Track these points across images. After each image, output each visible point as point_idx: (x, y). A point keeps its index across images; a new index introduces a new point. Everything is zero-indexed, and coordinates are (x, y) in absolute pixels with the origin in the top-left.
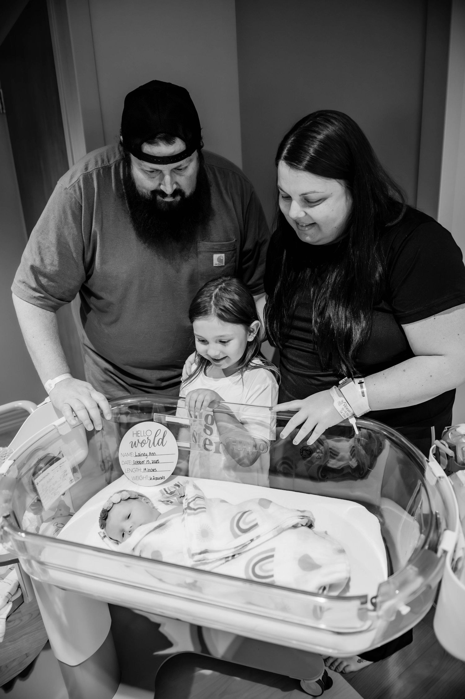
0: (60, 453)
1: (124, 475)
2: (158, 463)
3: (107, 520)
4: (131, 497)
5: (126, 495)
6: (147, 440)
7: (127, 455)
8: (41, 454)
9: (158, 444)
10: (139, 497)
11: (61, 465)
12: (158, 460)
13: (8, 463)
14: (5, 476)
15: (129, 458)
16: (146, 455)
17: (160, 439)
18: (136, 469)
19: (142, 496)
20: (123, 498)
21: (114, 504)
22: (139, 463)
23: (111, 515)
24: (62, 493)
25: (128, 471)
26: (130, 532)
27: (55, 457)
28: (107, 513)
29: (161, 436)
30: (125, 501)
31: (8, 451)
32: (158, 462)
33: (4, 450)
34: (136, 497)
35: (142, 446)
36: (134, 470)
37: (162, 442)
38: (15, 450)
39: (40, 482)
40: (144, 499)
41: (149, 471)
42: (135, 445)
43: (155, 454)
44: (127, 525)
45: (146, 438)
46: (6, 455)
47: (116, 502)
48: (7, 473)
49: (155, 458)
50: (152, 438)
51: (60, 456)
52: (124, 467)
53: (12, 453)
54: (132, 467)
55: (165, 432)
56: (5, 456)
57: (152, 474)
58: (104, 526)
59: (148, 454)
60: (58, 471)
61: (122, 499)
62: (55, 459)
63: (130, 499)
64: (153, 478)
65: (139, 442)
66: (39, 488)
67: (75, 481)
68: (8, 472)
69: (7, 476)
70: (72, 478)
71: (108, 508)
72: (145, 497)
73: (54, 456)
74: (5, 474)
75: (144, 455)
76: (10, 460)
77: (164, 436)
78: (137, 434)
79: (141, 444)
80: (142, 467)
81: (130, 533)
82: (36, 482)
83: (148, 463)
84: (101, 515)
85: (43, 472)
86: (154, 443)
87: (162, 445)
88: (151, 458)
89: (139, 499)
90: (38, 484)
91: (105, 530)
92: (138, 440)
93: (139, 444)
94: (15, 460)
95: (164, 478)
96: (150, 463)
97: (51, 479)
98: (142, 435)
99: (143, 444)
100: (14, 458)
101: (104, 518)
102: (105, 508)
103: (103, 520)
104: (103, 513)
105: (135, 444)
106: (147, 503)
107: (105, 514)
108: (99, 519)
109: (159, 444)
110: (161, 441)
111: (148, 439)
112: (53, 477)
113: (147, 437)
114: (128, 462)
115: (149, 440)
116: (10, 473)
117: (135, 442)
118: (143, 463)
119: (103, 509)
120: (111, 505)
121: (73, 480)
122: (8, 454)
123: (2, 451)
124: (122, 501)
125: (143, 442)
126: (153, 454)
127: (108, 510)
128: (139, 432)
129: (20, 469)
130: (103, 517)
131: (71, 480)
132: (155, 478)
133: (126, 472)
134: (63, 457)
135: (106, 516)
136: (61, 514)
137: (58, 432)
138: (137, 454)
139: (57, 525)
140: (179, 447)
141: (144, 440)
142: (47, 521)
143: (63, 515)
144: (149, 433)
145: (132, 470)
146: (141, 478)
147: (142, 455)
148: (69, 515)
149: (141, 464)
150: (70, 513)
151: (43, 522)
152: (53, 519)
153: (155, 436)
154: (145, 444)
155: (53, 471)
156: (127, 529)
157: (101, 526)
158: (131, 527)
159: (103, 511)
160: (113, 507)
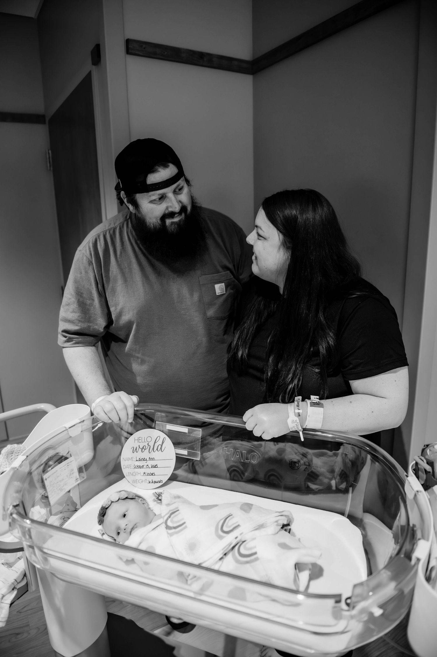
0: (68, 453)
1: (125, 478)
2: (157, 467)
3: (105, 517)
4: (128, 497)
5: (124, 495)
6: (147, 446)
7: (128, 459)
8: (51, 453)
9: (157, 449)
10: (136, 497)
11: (68, 464)
12: (156, 465)
13: (21, 458)
14: (18, 469)
15: (130, 462)
16: (146, 460)
18: (136, 473)
19: (139, 497)
20: (121, 497)
21: (112, 502)
23: (109, 512)
24: (68, 490)
25: (129, 475)
26: (125, 529)
28: (105, 510)
29: (160, 442)
30: (123, 500)
31: (22, 448)
32: (156, 466)
33: (18, 447)
34: (133, 497)
35: (143, 451)
37: (161, 448)
38: (28, 447)
39: (48, 478)
40: (141, 500)
41: (148, 474)
42: (136, 451)
43: (154, 459)
44: (123, 523)
45: (146, 444)
46: (20, 451)
48: (19, 467)
49: (153, 463)
50: (151, 444)
51: (68, 456)
52: (125, 471)
53: (25, 450)
54: (132, 470)
55: (164, 438)
56: (18, 453)
57: (151, 478)
58: (101, 522)
59: (148, 459)
60: (65, 469)
61: (120, 499)
62: (63, 458)
63: (128, 499)
64: (151, 481)
66: (47, 483)
67: (80, 480)
68: (21, 466)
69: (19, 469)
70: (78, 477)
71: (106, 505)
73: (62, 456)
74: (17, 468)
75: (144, 460)
76: (23, 455)
77: (163, 443)
78: (138, 440)
79: (142, 449)
80: (142, 471)
81: (125, 531)
82: (45, 476)
83: (147, 467)
84: (100, 512)
85: (52, 469)
86: (153, 449)
87: (161, 450)
88: (150, 463)
89: (136, 499)
90: (46, 479)
91: (103, 526)
92: (139, 446)
93: (140, 450)
94: (27, 456)
95: (162, 482)
96: (149, 467)
97: (58, 477)
98: (143, 441)
99: (143, 450)
100: (28, 454)
101: (102, 515)
103: (101, 516)
104: (101, 510)
105: (136, 449)
106: (143, 504)
107: (104, 511)
108: (98, 515)
109: (158, 450)
110: (160, 446)
111: (148, 445)
112: (61, 474)
113: (147, 443)
114: (128, 467)
115: (149, 446)
116: (23, 467)
117: (136, 447)
118: (143, 467)
119: (102, 506)
120: (110, 503)
121: (78, 480)
122: (21, 450)
123: (16, 448)
124: (120, 500)
125: (143, 448)
126: (153, 459)
127: (106, 507)
128: (140, 438)
129: (31, 464)
130: (101, 513)
131: (77, 479)
132: (153, 482)
133: (127, 475)
134: (71, 457)
135: (104, 512)
136: (69, 509)
137: (68, 433)
138: (138, 459)
139: (64, 518)
140: (176, 454)
141: (144, 446)
142: (56, 514)
143: (70, 510)
144: (149, 439)
145: (133, 473)
146: (140, 481)
147: (143, 460)
148: (76, 510)
149: (140, 468)
150: (76, 509)
151: (51, 515)
152: (61, 513)
153: (155, 442)
154: (145, 449)
155: (61, 469)
156: (123, 526)
157: (99, 522)
158: (126, 525)
159: (102, 508)
160: (111, 505)
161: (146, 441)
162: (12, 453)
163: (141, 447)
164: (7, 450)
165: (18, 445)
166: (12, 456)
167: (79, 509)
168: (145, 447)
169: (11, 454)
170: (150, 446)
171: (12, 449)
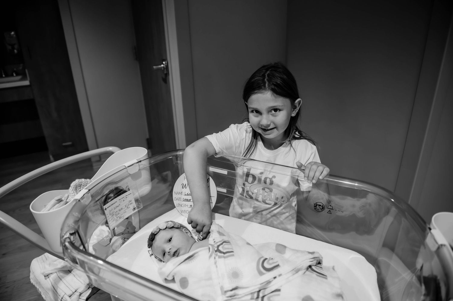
0: (127, 187)
1: (175, 208)
3: (154, 241)
5: (171, 225)
7: (179, 193)
8: (112, 187)
10: (180, 227)
11: (127, 196)
13: (84, 191)
14: (79, 200)
15: (179, 196)
18: (184, 205)
19: (184, 227)
20: (168, 226)
21: (160, 230)
22: (187, 200)
23: (158, 238)
24: (126, 217)
25: (179, 206)
26: (169, 252)
27: (123, 190)
28: (154, 236)
30: (169, 229)
31: (88, 182)
33: (85, 181)
34: (178, 227)
36: (183, 205)
39: (108, 207)
40: (185, 230)
44: (167, 247)
47: (162, 229)
51: (127, 189)
52: (176, 203)
54: (181, 203)
55: (208, 179)
58: (150, 246)
60: (124, 200)
62: (122, 191)
63: (173, 228)
66: (106, 212)
67: (137, 209)
68: (82, 198)
69: (81, 200)
70: (135, 206)
71: (155, 232)
72: (186, 228)
76: (86, 189)
80: (189, 203)
81: (169, 253)
84: (149, 237)
85: (111, 201)
89: (181, 229)
90: (106, 209)
91: (152, 249)
94: (90, 190)
97: (117, 207)
100: (90, 188)
101: (151, 240)
102: (153, 232)
103: (150, 241)
105: (185, 186)
106: (187, 233)
108: (148, 240)
112: (120, 204)
114: (179, 199)
116: (84, 199)
117: (186, 184)
119: (152, 232)
120: (158, 230)
123: (83, 182)
124: (167, 228)
127: (155, 234)
129: (93, 196)
131: (134, 209)
133: (177, 205)
134: (129, 190)
135: (153, 238)
136: (128, 232)
137: (127, 171)
138: (186, 194)
139: (124, 239)
140: (218, 191)
142: (118, 235)
143: (130, 232)
148: (135, 233)
150: (135, 231)
151: (115, 235)
152: (122, 234)
155: (120, 200)
156: (167, 250)
157: (148, 245)
158: (170, 249)
159: (151, 234)
160: (159, 233)
162: (81, 186)
164: (75, 183)
165: (85, 179)
166: (80, 188)
167: (137, 232)
169: (79, 187)
171: (80, 183)
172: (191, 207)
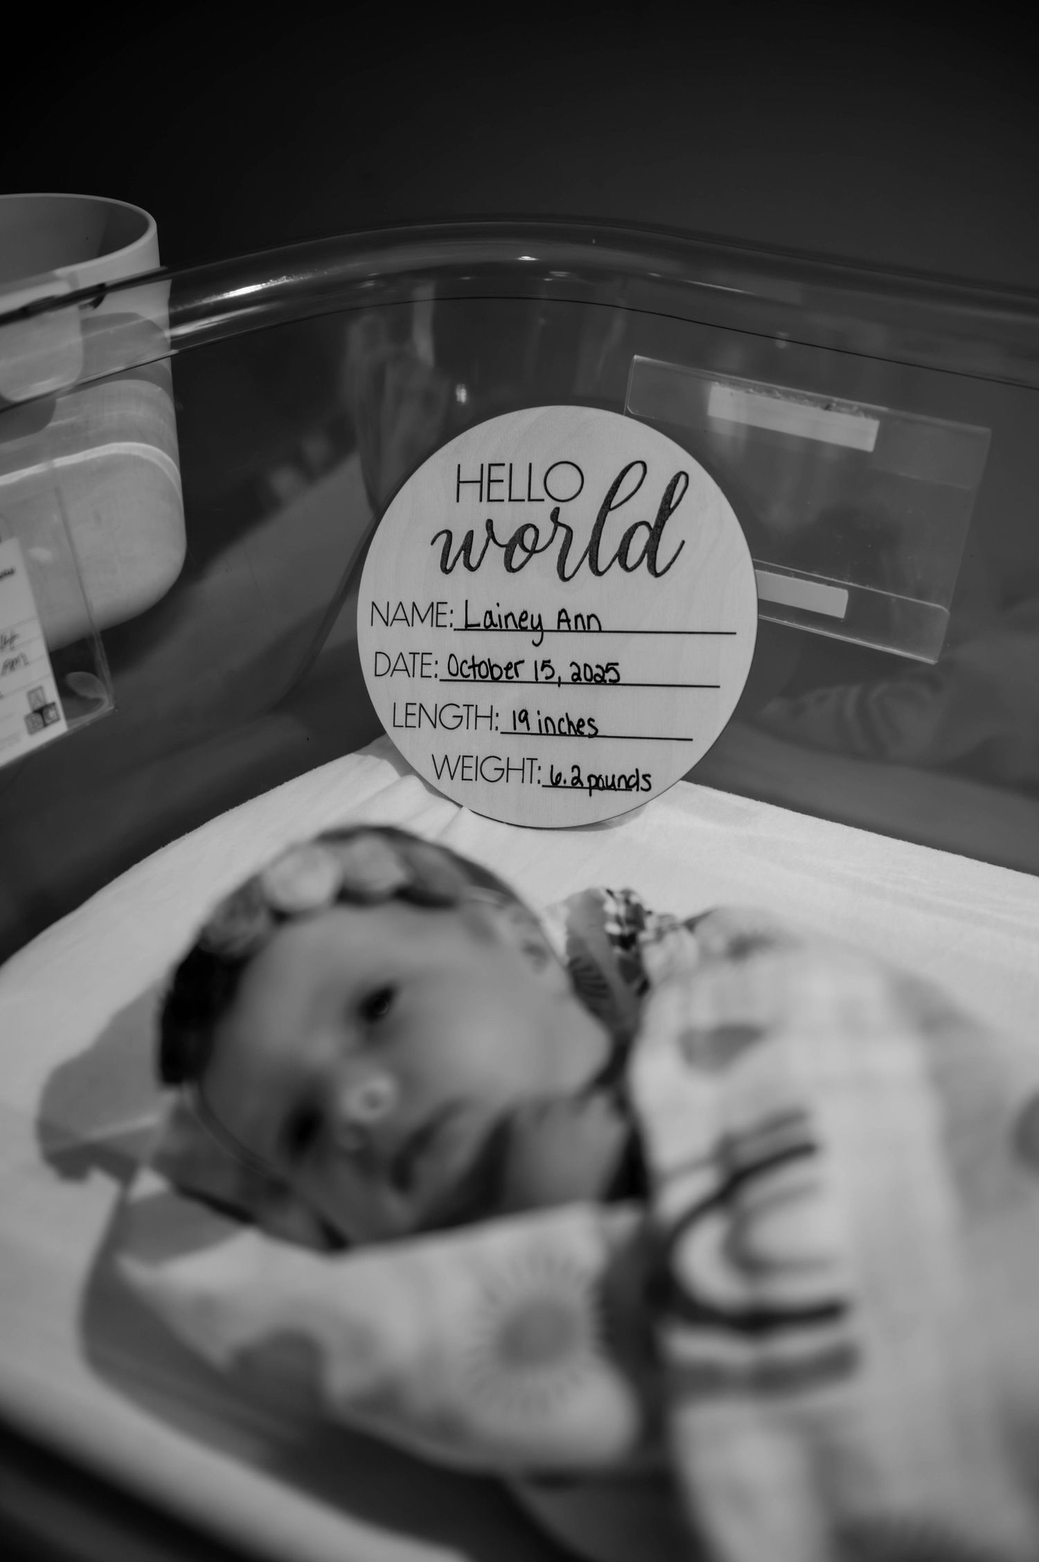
2: (614, 682)
6: (546, 528)
7: (408, 615)
9: (622, 555)
12: (611, 666)
15: (421, 636)
16: (538, 627)
17: (636, 526)
18: (463, 711)
22: (486, 672)
25: (412, 721)
29: (646, 506)
32: (611, 675)
35: (515, 565)
36: (448, 717)
37: (651, 550)
41: (551, 728)
45: (540, 515)
49: (591, 649)
50: (581, 517)
54: (433, 693)
55: (675, 482)
57: (565, 753)
59: (550, 622)
64: (568, 776)
65: (491, 536)
77: (666, 510)
78: (485, 481)
80: (506, 698)
83: (542, 677)
86: (593, 550)
87: (652, 567)
88: (567, 650)
92: (490, 525)
93: (496, 555)
95: (646, 786)
96: (555, 679)
98: (520, 491)
99: (519, 556)
105: (467, 547)
109: (630, 564)
110: (642, 536)
111: (557, 524)
113: (550, 505)
115: (562, 532)
117: (471, 534)
118: (511, 673)
125: (518, 538)
126: (585, 624)
128: (497, 473)
132: (584, 778)
133: (400, 720)
138: (477, 617)
141: (528, 526)
144: (564, 482)
145: (439, 713)
146: (489, 769)
147: (511, 626)
149: (495, 680)
153: (607, 507)
154: (532, 552)
161: (538, 492)
163: (504, 534)
168: (529, 536)
170: (570, 531)
172: (522, 727)
